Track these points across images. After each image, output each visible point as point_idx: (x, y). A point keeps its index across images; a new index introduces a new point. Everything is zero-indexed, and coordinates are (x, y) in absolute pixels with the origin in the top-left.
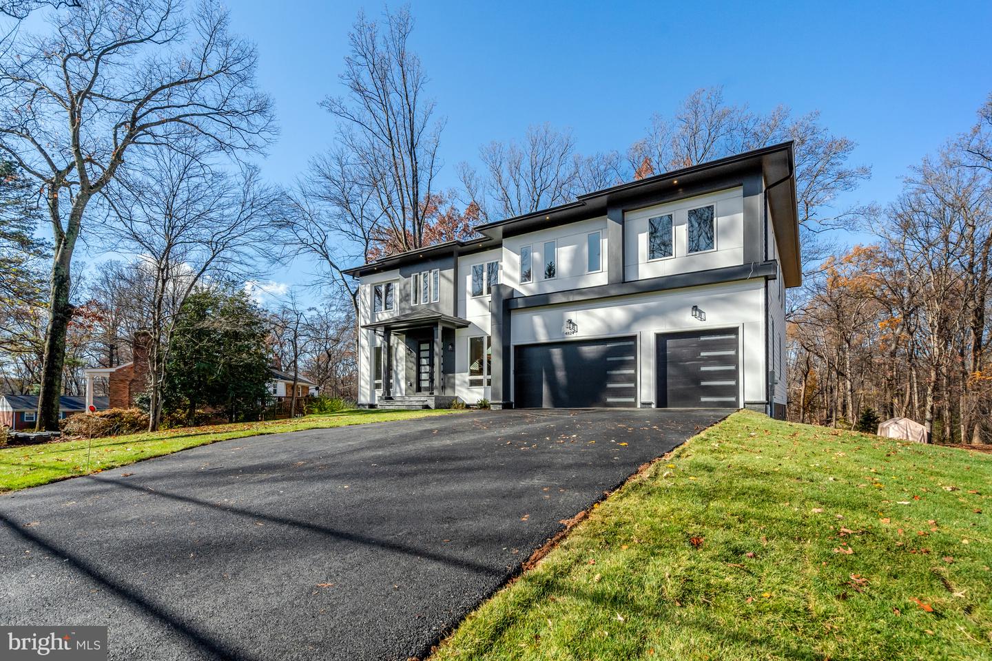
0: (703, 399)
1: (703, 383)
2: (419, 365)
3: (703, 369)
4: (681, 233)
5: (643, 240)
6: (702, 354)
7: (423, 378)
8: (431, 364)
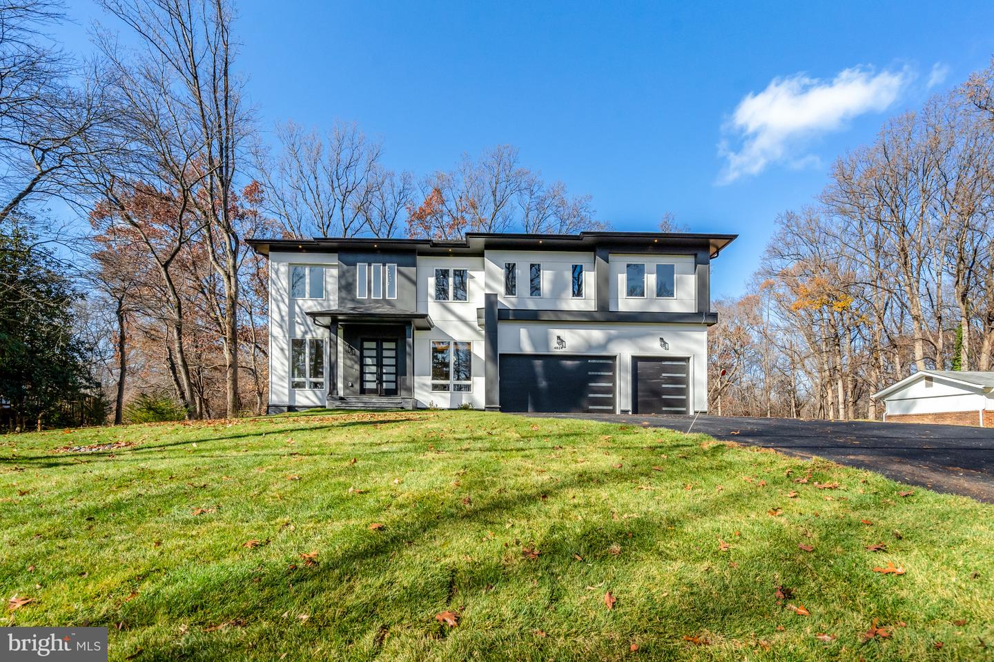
0: (664, 409)
1: (664, 397)
2: (362, 365)
3: (664, 386)
4: (651, 280)
5: (622, 279)
6: (664, 375)
7: (367, 379)
8: (380, 365)
